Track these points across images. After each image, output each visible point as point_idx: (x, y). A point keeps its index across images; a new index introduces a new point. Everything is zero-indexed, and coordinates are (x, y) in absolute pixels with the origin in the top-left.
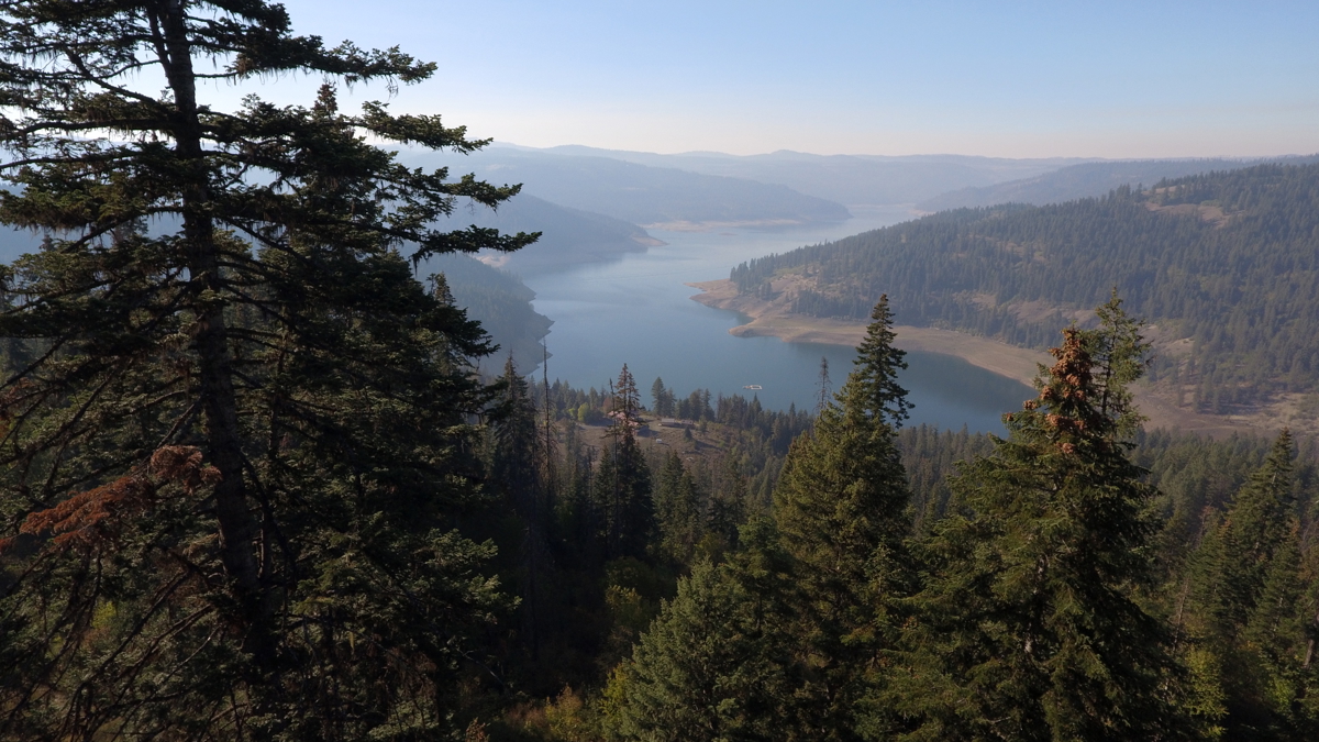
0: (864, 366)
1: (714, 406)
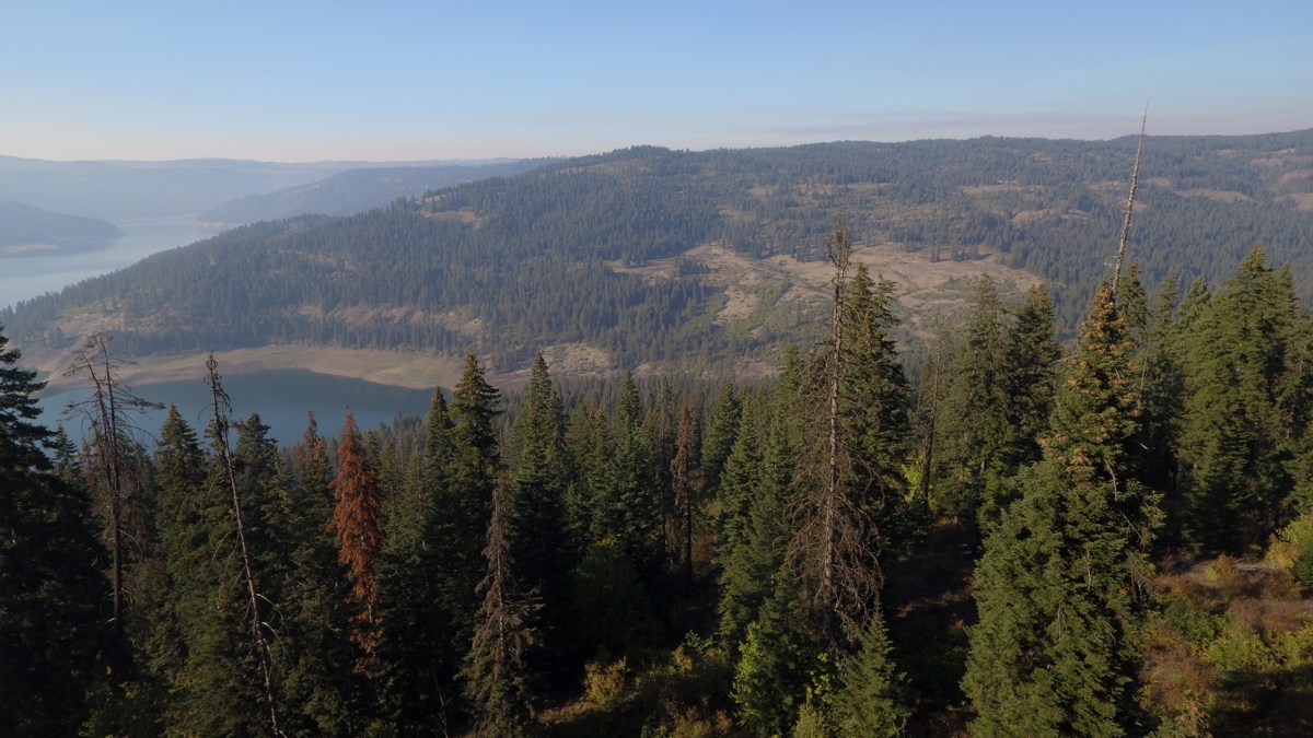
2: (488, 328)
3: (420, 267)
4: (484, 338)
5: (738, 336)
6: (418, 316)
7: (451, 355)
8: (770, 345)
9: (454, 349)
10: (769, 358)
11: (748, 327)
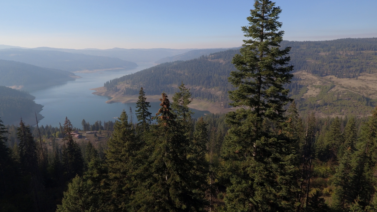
0: (139, 108)
1: (103, 125)
2: (223, 94)
3: (205, 75)
4: (222, 97)
5: (312, 103)
6: (203, 89)
7: (212, 101)
8: (325, 107)
9: (212, 99)
10: (324, 111)
11: (316, 100)
